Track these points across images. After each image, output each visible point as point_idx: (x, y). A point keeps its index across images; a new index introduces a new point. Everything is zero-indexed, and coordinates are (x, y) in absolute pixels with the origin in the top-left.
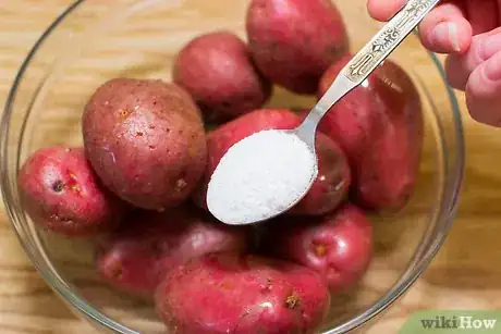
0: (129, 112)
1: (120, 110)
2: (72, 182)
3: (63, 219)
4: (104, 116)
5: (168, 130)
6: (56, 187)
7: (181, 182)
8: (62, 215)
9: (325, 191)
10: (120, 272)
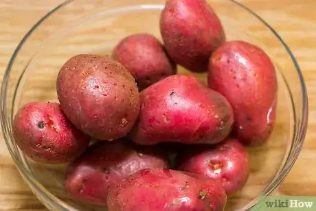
0: (90, 73)
1: (83, 72)
2: (50, 123)
3: (44, 147)
4: (72, 76)
5: (115, 84)
6: (40, 125)
7: (124, 120)
8: (44, 145)
9: (219, 125)
10: (81, 188)
